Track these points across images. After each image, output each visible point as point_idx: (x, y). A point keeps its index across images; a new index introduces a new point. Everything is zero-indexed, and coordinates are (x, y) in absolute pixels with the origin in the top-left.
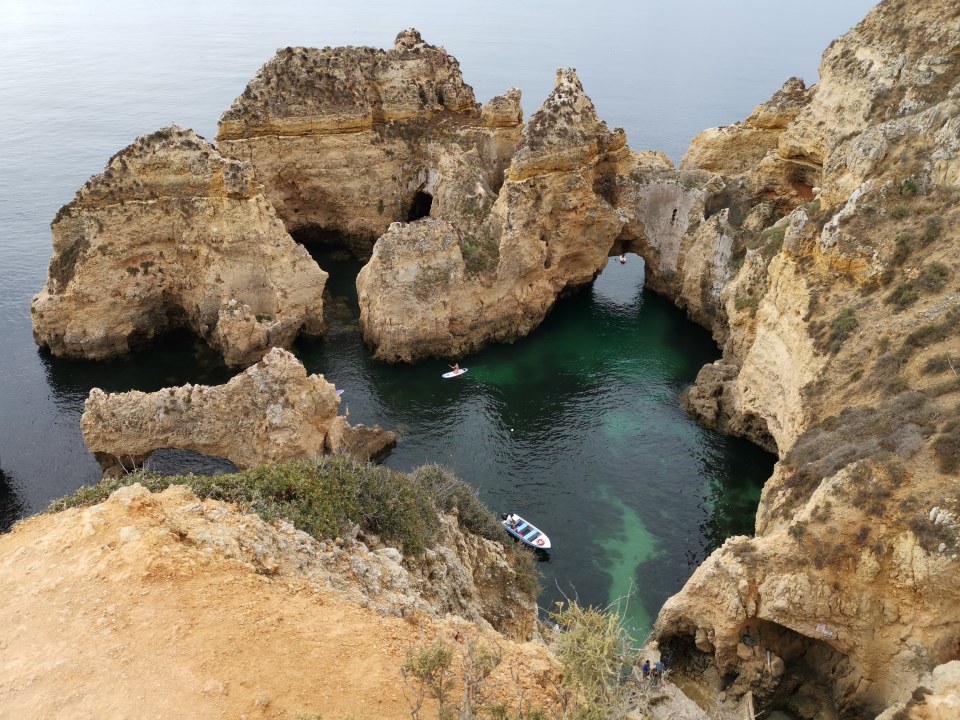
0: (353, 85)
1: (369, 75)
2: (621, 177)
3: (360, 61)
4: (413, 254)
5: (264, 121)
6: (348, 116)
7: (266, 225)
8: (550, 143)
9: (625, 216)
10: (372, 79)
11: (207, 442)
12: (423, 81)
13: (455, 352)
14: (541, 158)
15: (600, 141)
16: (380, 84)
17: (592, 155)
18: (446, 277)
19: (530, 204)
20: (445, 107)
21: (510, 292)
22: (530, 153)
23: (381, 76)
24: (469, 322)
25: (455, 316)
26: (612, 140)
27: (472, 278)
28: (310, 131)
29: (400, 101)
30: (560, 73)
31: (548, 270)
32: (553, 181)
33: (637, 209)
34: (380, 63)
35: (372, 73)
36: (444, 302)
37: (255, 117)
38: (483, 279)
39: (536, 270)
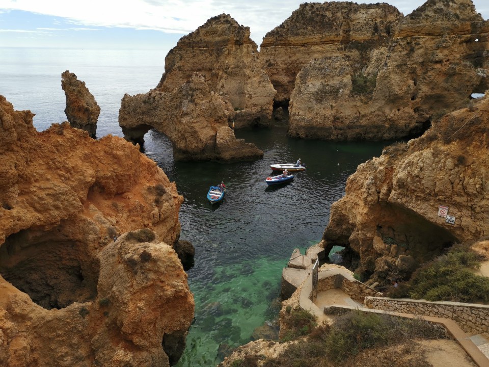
0: (335, 19)
1: (346, 16)
3: (342, 9)
4: (320, 76)
5: (285, 38)
6: (327, 34)
7: (249, 60)
8: (426, 15)
10: (347, 18)
11: (157, 121)
12: (379, 20)
13: (333, 137)
14: (418, 25)
16: (351, 21)
18: (337, 91)
19: (405, 52)
21: (380, 109)
22: (410, 20)
23: (352, 16)
24: (347, 122)
25: (338, 116)
26: (484, 25)
27: (355, 96)
28: (307, 43)
29: (361, 30)
31: (412, 101)
32: (426, 42)
34: (353, 9)
35: (347, 15)
36: (332, 106)
37: (281, 36)
38: (363, 98)
39: (402, 98)
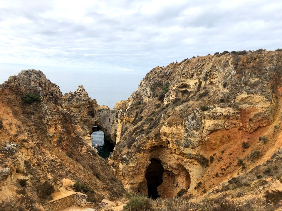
2: (95, 111)
9: (96, 120)
15: (89, 102)
17: (86, 105)
20: (53, 96)
30: (79, 86)
33: (100, 118)
